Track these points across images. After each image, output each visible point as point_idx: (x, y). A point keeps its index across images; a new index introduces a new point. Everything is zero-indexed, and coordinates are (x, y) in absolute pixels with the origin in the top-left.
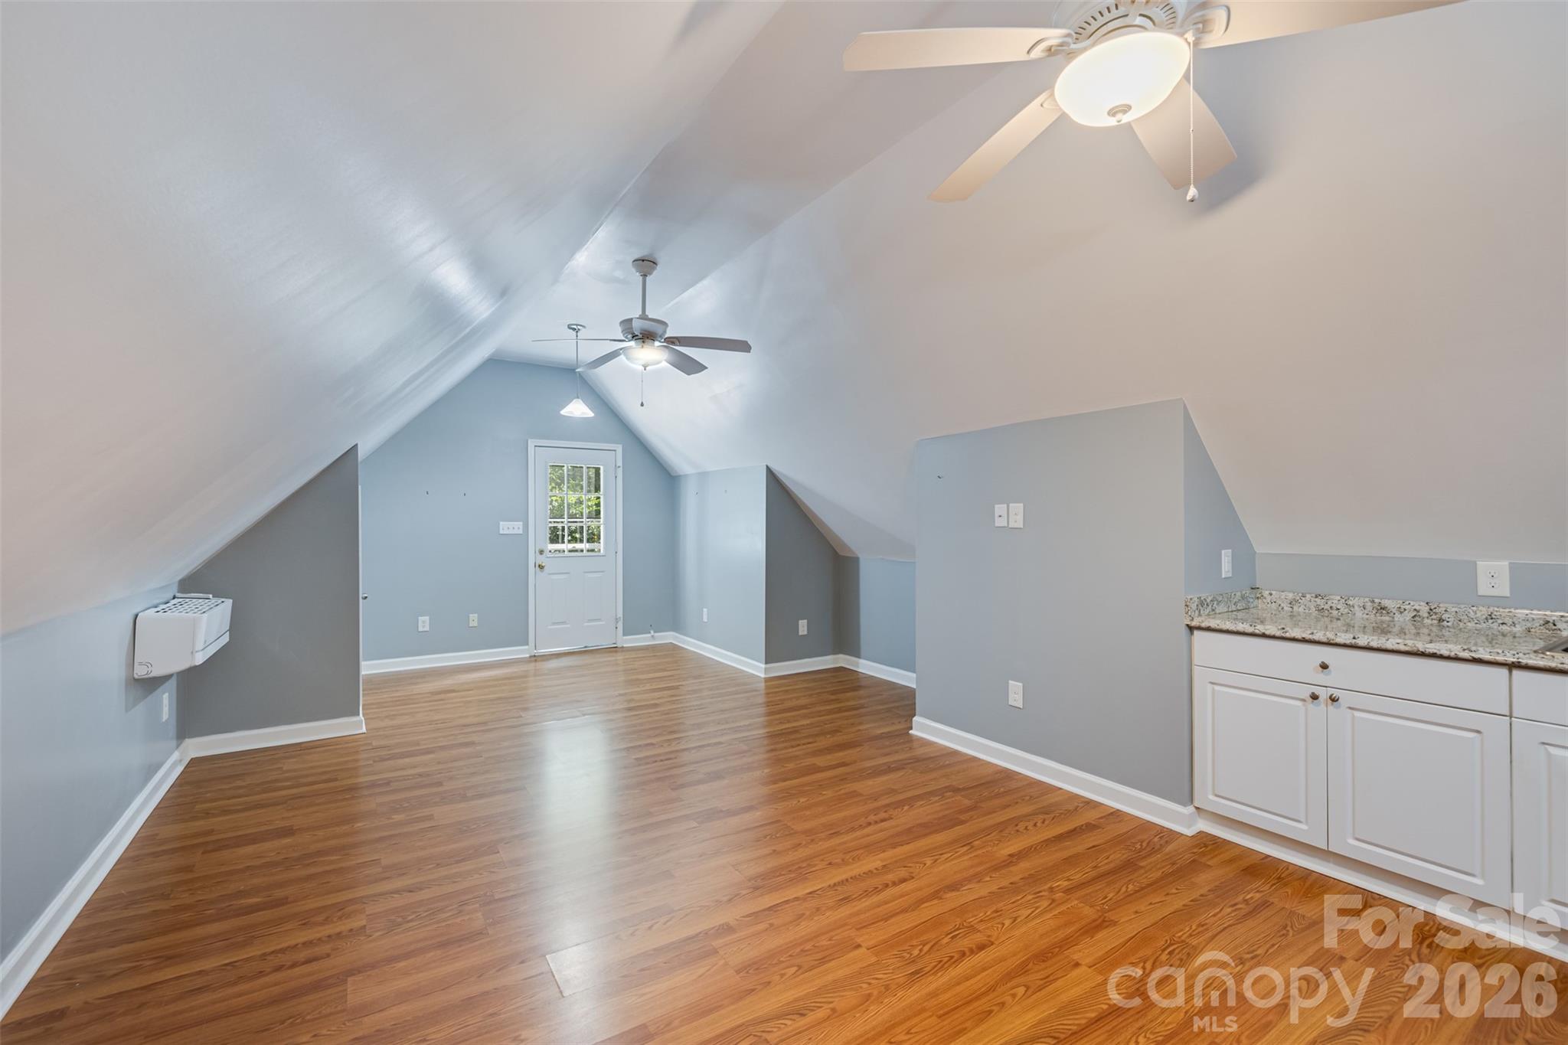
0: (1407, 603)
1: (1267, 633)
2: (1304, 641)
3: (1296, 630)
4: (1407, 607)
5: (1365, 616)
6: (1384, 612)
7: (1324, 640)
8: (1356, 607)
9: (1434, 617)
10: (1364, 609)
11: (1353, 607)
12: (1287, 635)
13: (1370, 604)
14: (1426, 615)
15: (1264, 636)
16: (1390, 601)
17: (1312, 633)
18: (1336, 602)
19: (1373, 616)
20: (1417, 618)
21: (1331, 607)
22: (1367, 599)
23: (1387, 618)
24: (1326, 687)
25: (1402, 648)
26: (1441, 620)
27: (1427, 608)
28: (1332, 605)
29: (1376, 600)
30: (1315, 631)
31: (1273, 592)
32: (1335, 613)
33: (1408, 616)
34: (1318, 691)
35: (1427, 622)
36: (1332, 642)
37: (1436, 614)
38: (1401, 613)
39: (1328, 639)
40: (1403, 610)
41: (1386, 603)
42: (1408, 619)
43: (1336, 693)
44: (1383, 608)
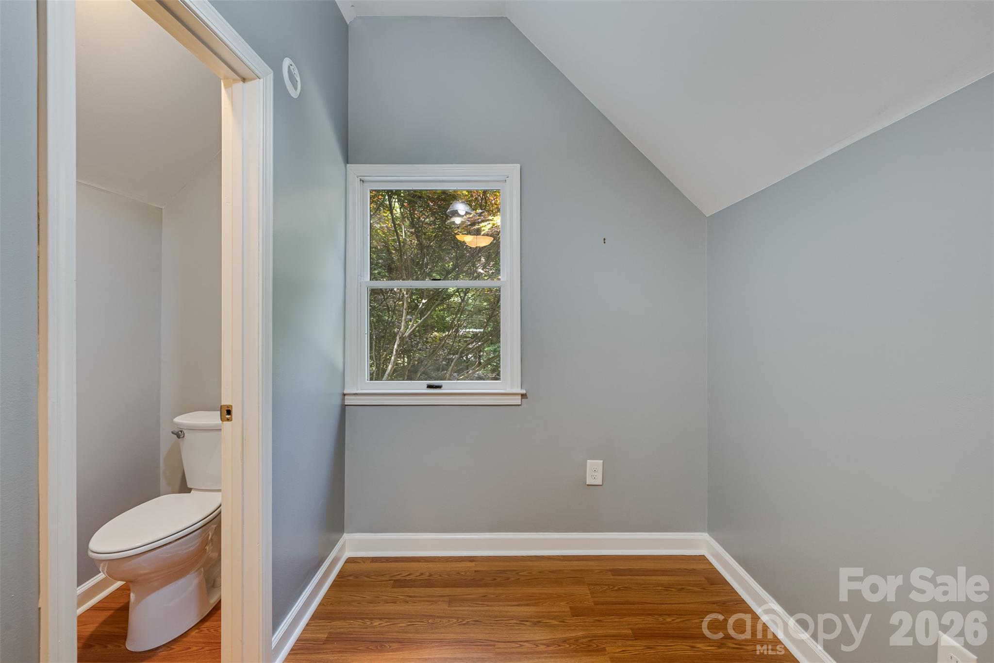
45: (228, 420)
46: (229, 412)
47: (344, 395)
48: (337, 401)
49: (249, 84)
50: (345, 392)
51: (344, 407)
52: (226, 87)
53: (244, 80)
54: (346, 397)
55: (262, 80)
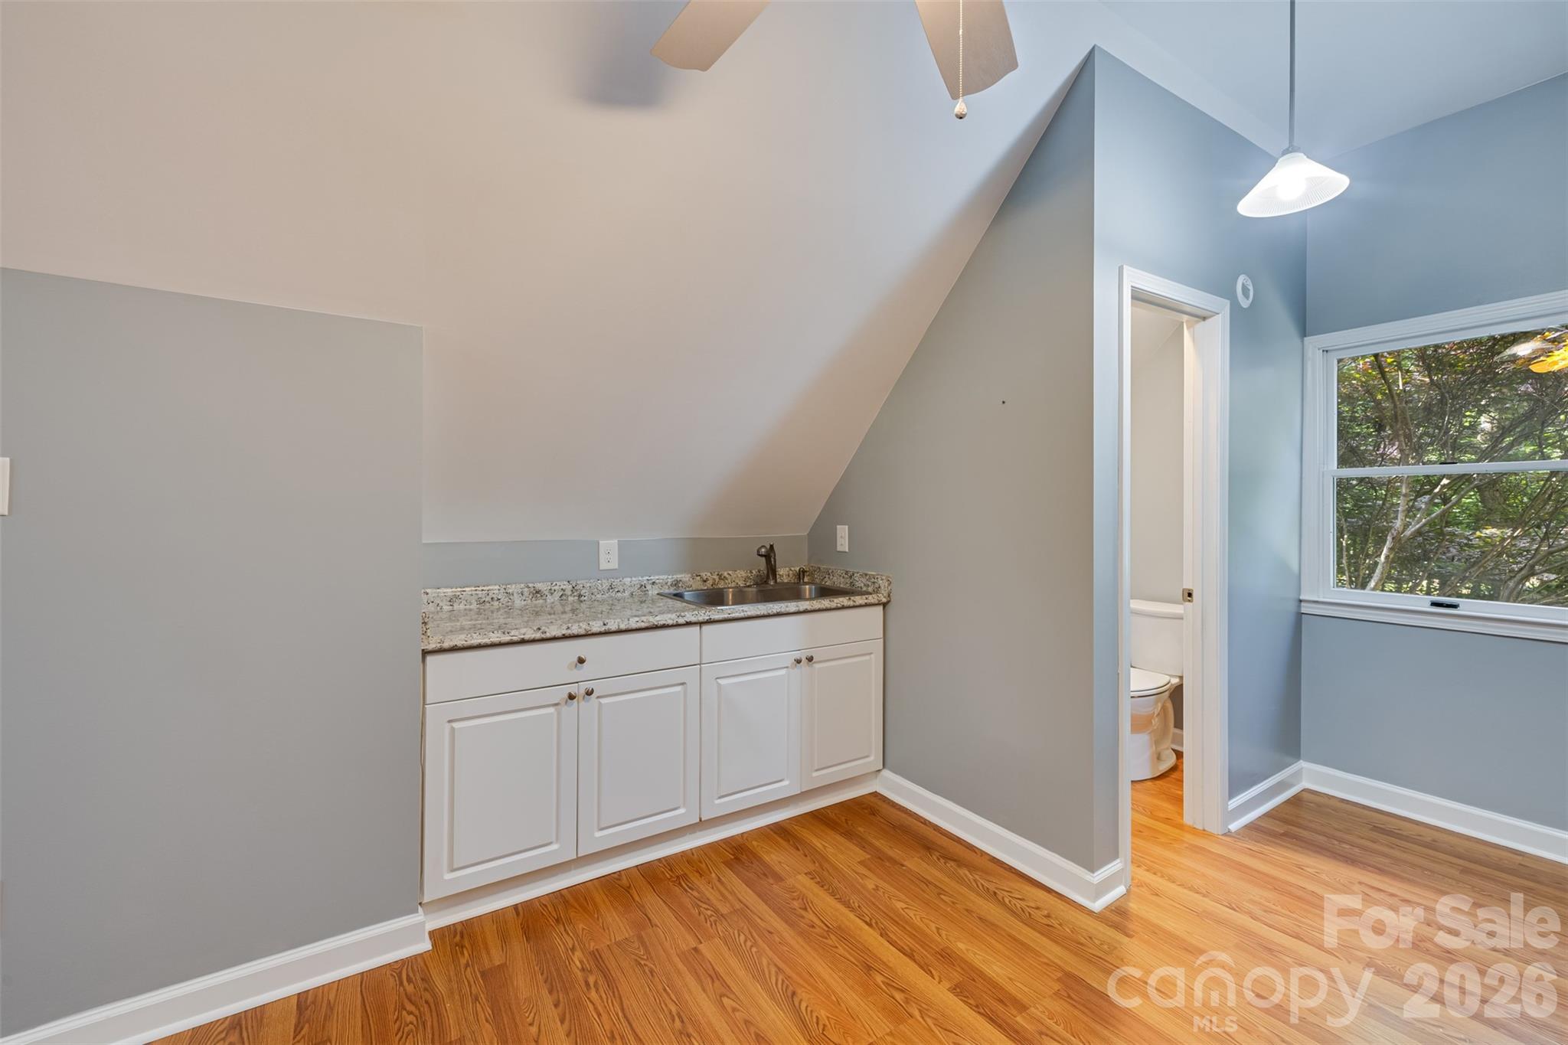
0: (554, 583)
1: (527, 637)
2: (565, 637)
3: (552, 627)
4: (556, 588)
5: (523, 603)
6: (539, 595)
7: (582, 632)
8: (515, 594)
9: (575, 594)
10: (522, 595)
11: (513, 595)
12: (548, 635)
13: (526, 589)
14: (570, 593)
15: (523, 642)
16: (541, 584)
17: (568, 628)
18: (497, 591)
19: (529, 601)
20: (564, 597)
21: (492, 598)
22: (522, 585)
23: (541, 601)
24: (577, 682)
25: (643, 625)
26: (580, 596)
27: (570, 586)
28: (493, 596)
29: (530, 585)
30: (570, 625)
31: (428, 591)
32: (496, 603)
33: (557, 595)
34: (573, 689)
35: (571, 599)
36: (589, 633)
37: (577, 590)
38: (552, 594)
39: (585, 630)
40: (553, 591)
41: (539, 586)
42: (556, 599)
43: (590, 685)
44: (537, 592)
45: (1189, 601)
46: (1190, 595)
47: (1301, 601)
48: (1291, 607)
49: (1208, 321)
50: (1301, 598)
51: (1300, 615)
52: (1188, 328)
53: (1204, 319)
54: (1302, 604)
55: (1220, 315)
